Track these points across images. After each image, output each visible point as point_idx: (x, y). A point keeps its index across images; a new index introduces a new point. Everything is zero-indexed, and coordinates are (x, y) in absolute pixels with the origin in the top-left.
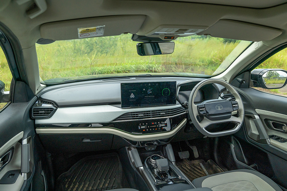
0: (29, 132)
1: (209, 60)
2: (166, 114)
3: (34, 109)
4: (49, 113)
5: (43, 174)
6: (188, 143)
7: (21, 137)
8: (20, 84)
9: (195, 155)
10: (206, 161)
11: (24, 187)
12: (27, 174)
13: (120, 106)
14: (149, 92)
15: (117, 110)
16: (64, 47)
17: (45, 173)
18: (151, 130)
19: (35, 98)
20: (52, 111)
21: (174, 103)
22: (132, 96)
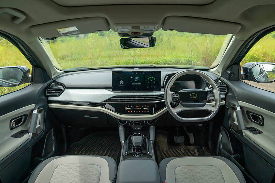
0: (40, 105)
2: (149, 99)
3: (48, 89)
4: (59, 92)
5: (53, 138)
7: (33, 107)
8: (38, 70)
10: (201, 148)
12: (33, 134)
13: (112, 90)
14: (136, 79)
15: (109, 93)
18: (134, 111)
19: (51, 80)
20: (61, 91)
21: (160, 91)
22: (122, 82)
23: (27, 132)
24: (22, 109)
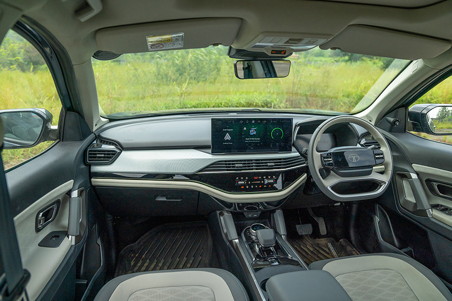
0: (81, 182)
1: (357, 94)
2: (275, 165)
3: (90, 151)
4: (111, 157)
5: (99, 242)
6: (311, 212)
7: (71, 187)
8: (72, 116)
9: (321, 231)
10: (337, 240)
11: (70, 254)
12: (76, 237)
13: (210, 151)
15: (206, 157)
16: (144, 72)
17: (102, 241)
18: (252, 187)
19: (92, 136)
20: (114, 154)
21: (290, 151)
22: (228, 137)
23: (66, 234)
24: (55, 191)
